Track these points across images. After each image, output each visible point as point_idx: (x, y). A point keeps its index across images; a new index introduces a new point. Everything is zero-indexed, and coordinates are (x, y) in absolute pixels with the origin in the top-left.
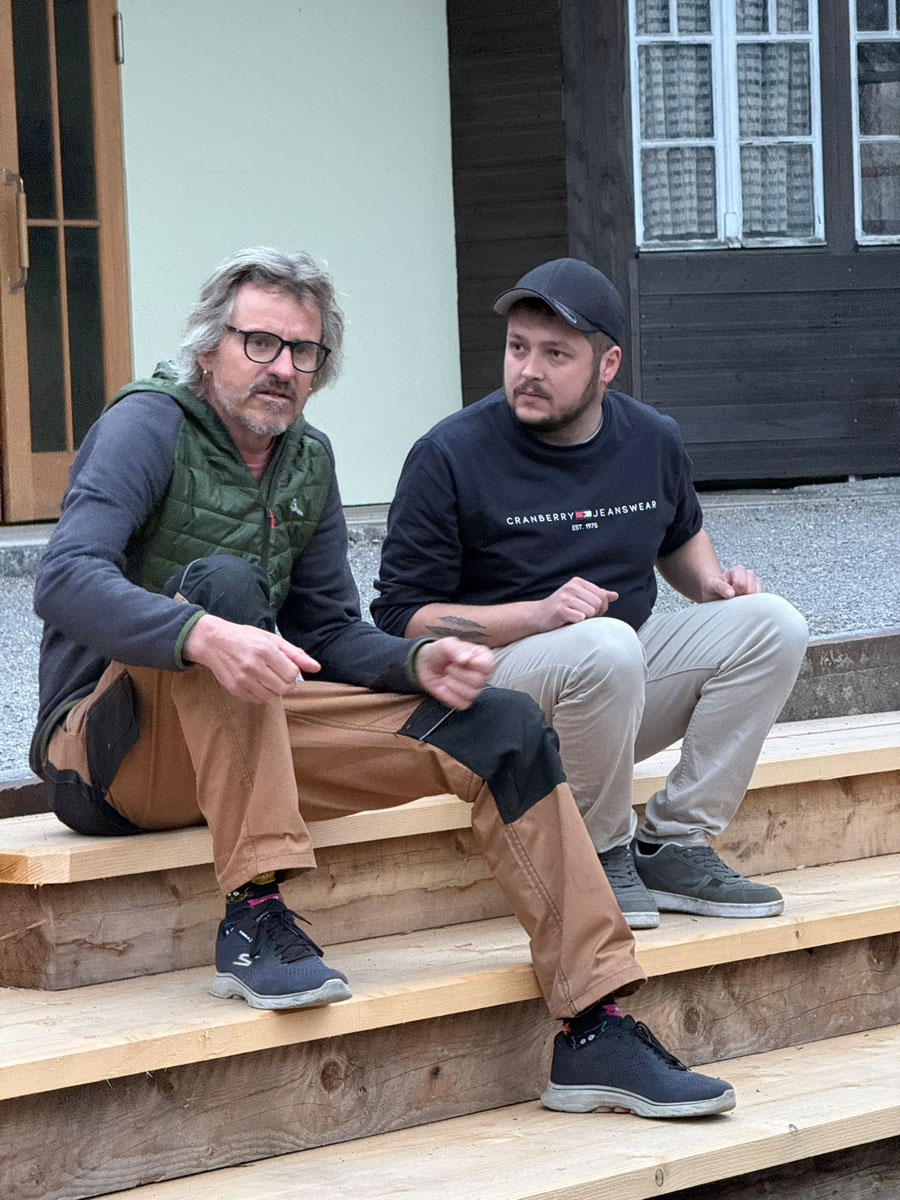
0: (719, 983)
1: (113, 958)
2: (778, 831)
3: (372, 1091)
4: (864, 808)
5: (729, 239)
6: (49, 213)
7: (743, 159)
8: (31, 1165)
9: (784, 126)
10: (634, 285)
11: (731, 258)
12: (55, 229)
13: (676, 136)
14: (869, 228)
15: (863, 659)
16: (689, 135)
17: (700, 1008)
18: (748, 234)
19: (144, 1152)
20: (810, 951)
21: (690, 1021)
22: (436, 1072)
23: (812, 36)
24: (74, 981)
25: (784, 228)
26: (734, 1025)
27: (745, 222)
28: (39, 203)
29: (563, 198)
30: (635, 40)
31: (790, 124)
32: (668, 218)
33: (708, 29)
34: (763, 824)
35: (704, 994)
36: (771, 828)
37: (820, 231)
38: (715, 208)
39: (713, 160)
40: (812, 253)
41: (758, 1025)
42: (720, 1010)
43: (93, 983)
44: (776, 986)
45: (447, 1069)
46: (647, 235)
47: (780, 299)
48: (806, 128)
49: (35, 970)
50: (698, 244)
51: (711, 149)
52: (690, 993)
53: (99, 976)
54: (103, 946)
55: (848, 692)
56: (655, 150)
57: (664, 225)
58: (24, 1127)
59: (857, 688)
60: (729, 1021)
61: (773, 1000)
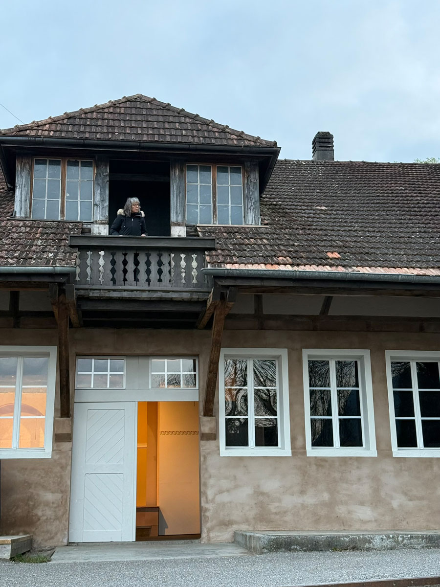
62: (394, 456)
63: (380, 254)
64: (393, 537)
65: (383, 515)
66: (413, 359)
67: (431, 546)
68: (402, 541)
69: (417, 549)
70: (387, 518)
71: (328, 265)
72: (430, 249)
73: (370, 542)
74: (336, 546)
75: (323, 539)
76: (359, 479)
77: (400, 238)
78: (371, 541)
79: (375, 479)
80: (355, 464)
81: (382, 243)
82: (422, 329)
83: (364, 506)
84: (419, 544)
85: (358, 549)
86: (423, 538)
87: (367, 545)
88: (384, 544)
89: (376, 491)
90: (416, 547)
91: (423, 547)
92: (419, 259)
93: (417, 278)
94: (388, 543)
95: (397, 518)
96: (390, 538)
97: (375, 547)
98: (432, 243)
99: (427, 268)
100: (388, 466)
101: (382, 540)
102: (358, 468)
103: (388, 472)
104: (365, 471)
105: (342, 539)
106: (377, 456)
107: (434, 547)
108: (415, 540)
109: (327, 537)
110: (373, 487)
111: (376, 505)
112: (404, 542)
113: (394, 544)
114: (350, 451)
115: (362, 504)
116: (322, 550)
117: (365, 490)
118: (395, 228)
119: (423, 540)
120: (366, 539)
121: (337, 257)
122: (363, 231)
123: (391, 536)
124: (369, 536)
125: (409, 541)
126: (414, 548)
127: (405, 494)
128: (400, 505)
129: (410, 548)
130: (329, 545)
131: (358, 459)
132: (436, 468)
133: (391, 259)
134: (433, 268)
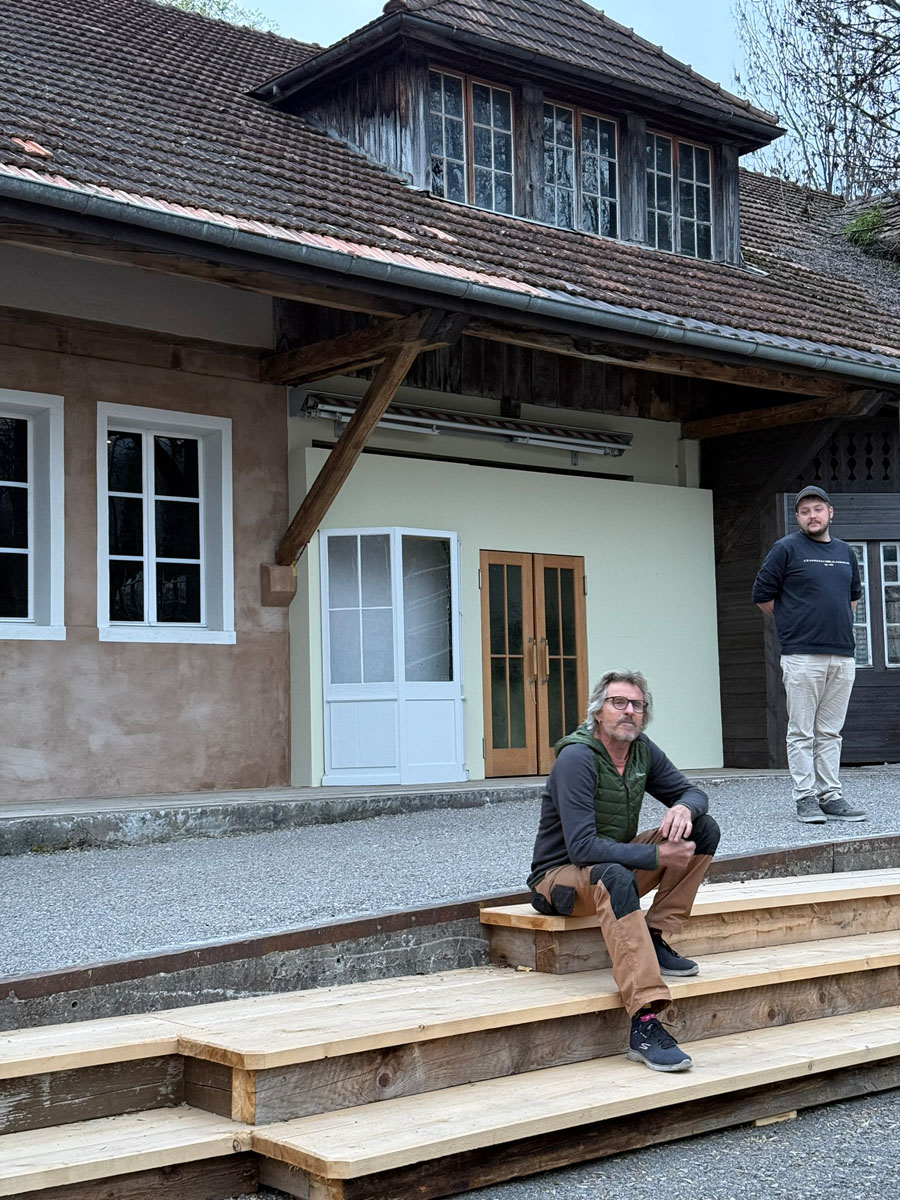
0: (834, 982)
1: (582, 962)
2: (858, 917)
3: (688, 1022)
4: (895, 909)
6: (558, 654)
8: (550, 1048)
12: (560, 659)
14: (892, 660)
15: (893, 845)
17: (826, 993)
19: (595, 1045)
20: (873, 970)
21: (822, 998)
22: (714, 1016)
24: (567, 971)
26: (840, 1000)
28: (554, 650)
29: (763, 648)
34: (851, 914)
35: (828, 986)
36: (855, 916)
37: (870, 662)
41: (851, 1001)
42: (834, 994)
43: (573, 972)
44: (859, 984)
45: (719, 1015)
48: (864, 621)
49: (551, 966)
52: (821, 986)
53: (576, 969)
54: (578, 957)
55: (887, 859)
58: (546, 1032)
59: (891, 857)
60: (839, 999)
61: (858, 991)
62: (101, 639)
63: (135, 166)
64: (167, 815)
65: (69, 767)
66: (148, 426)
67: (241, 830)
68: (185, 822)
69: (214, 837)
70: (78, 773)
71: (29, 168)
72: (232, 178)
73: (117, 829)
74: (43, 841)
75: (13, 828)
76: (23, 691)
77: (157, 139)
78: (121, 825)
79: (58, 690)
80: (16, 655)
81: (126, 142)
82: (176, 363)
83: (30, 748)
84: (218, 827)
85: (90, 845)
86: (225, 813)
87: (111, 835)
88: (146, 832)
89: (58, 715)
90: (212, 834)
91: (225, 832)
92: (223, 195)
93: (241, 238)
94: (155, 828)
95: (97, 771)
96: (160, 817)
97: (128, 839)
98: (230, 165)
99: (248, 219)
100: (87, 661)
101: (144, 823)
102: (21, 665)
103: (86, 674)
104: (37, 672)
105: (58, 825)
106: (64, 639)
107: (247, 830)
108: (210, 819)
109: (22, 823)
110: (50, 707)
111: (55, 747)
112: (188, 825)
113: (167, 829)
114: (7, 626)
115: (24, 744)
116: (8, 854)
117: (34, 713)
118: (134, 113)
119: (224, 818)
120: (109, 822)
121: (43, 154)
122: (69, 104)
123: (162, 813)
124: (117, 815)
125: (197, 822)
126: (208, 836)
127: (118, 720)
128: (107, 746)
129: (200, 835)
130: (26, 840)
131: (24, 645)
132: (184, 667)
133: (166, 183)
134: (261, 220)
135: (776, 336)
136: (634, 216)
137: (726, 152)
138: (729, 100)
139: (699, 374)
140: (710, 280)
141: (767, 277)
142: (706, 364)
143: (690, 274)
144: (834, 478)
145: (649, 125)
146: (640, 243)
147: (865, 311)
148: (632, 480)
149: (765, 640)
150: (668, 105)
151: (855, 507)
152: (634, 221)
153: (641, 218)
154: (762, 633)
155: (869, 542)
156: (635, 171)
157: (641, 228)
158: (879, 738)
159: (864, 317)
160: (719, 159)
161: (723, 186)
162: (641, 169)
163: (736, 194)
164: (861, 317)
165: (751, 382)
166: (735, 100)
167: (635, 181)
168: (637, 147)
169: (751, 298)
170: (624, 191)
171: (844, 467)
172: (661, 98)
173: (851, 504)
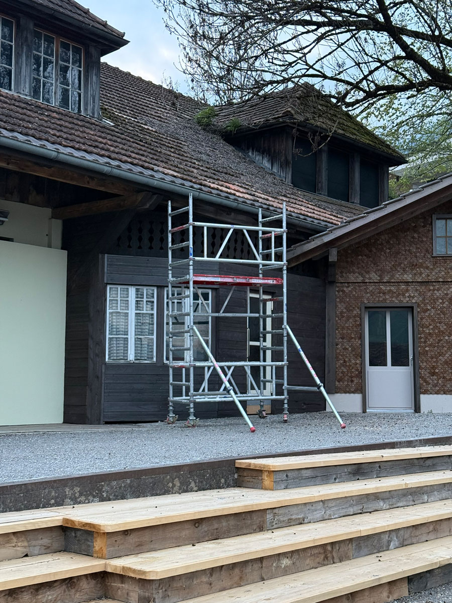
5: (130, 360)
7: (135, 341)
9: (147, 334)
10: (103, 371)
11: (130, 365)
13: (119, 334)
16: (122, 334)
18: (135, 360)
23: (155, 312)
25: (146, 358)
27: (135, 356)
29: (87, 349)
30: (108, 311)
31: (149, 333)
32: (115, 355)
33: (128, 310)
37: (155, 359)
38: (127, 353)
39: (127, 341)
40: (152, 365)
46: (109, 358)
47: (142, 376)
48: (152, 334)
50: (122, 361)
51: (127, 338)
56: (112, 338)
57: (115, 356)
135: (83, 152)
136: (23, 78)
137: (93, 50)
138: (94, 19)
139: (23, 169)
140: (61, 119)
141: (112, 126)
142: (29, 164)
143: (46, 114)
144: (140, 247)
145: (35, 25)
146: (26, 95)
147: (176, 153)
148: (13, 241)
149: (89, 344)
150: (47, 14)
151: (149, 265)
152: (22, 82)
153: (27, 80)
154: (88, 340)
155: (158, 287)
156: (25, 51)
157: (27, 86)
158: (156, 406)
159: (170, 155)
160: (88, 55)
161: (89, 70)
162: (29, 49)
163: (98, 75)
164: (168, 155)
165: (64, 179)
166: (98, 19)
167: (24, 58)
168: (26, 37)
169: (85, 132)
170: (17, 63)
171: (146, 241)
172: (40, 8)
173: (147, 263)
